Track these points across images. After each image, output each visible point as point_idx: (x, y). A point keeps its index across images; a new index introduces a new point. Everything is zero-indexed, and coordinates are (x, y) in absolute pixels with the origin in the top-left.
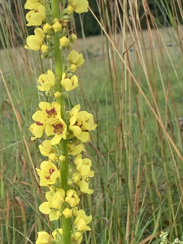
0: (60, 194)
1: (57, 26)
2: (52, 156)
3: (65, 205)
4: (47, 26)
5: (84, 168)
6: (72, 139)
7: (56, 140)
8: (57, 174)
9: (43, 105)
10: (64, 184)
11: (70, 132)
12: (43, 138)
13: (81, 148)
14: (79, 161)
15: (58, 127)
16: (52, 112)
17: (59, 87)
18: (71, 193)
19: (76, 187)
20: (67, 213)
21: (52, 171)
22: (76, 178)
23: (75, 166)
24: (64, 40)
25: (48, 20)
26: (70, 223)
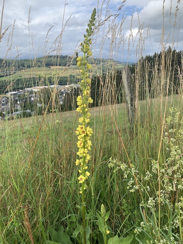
0: (83, 150)
1: (85, 106)
2: (81, 140)
3: (84, 153)
4: (82, 106)
5: (89, 143)
6: (87, 135)
7: (83, 135)
8: (82, 144)
9: (79, 126)
10: (84, 147)
11: (87, 133)
12: (80, 134)
13: (89, 138)
14: (88, 141)
15: (84, 132)
16: (82, 128)
17: (84, 121)
18: (86, 149)
19: (87, 148)
20: (84, 155)
21: (81, 144)
22: (87, 146)
23: (87, 143)
24: (86, 110)
25: (83, 104)
26: (85, 157)
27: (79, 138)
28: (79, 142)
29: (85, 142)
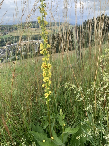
0: (46, 78)
1: (45, 50)
2: (45, 72)
3: (47, 79)
4: (44, 50)
5: (50, 73)
6: (48, 69)
7: (46, 69)
8: (46, 74)
9: (43, 63)
10: (47, 76)
11: (48, 67)
12: (43, 68)
13: (50, 70)
14: (49, 72)
15: (46, 67)
16: (45, 64)
17: (46, 60)
19: (49, 77)
20: (47, 81)
21: (45, 74)
22: (49, 75)
23: (48, 73)
24: (46, 52)
25: (44, 48)
27: (43, 70)
28: (43, 73)
29: (47, 73)
